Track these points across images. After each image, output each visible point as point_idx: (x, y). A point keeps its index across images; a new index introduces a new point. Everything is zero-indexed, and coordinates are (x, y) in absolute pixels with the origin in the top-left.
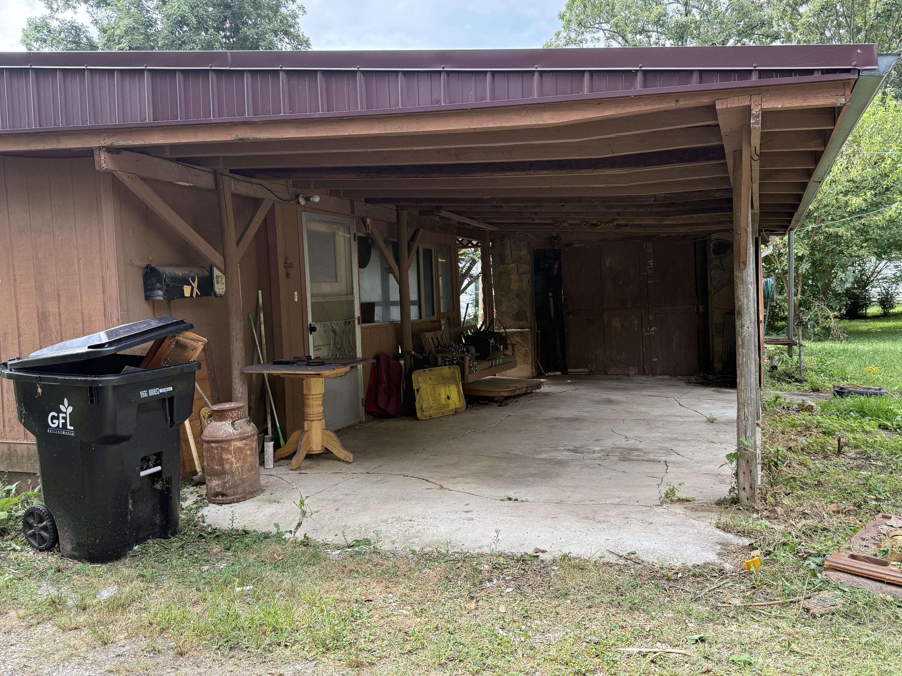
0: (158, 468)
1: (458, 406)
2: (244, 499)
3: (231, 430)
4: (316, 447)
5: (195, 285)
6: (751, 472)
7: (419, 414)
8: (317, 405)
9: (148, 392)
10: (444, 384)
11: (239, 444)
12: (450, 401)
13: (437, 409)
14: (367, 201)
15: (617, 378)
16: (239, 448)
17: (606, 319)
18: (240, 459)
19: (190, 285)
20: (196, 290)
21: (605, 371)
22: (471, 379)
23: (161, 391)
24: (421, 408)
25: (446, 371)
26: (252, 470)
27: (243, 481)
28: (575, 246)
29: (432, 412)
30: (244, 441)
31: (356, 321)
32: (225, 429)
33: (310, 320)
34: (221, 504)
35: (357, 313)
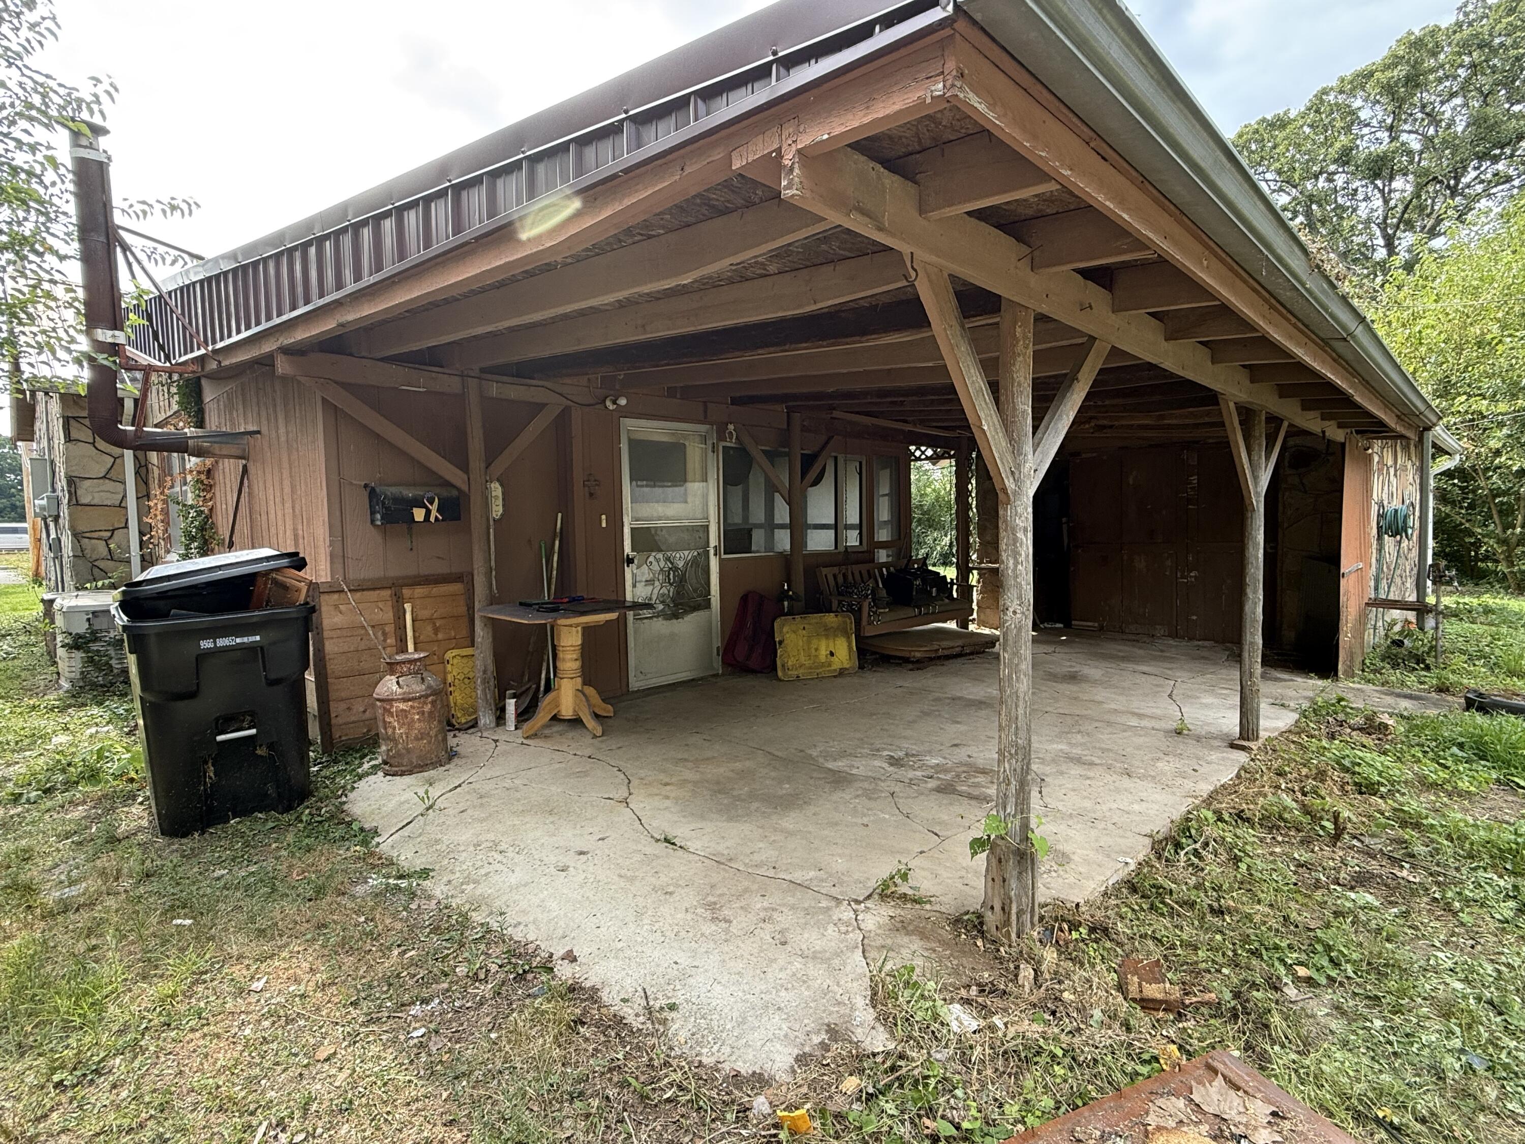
0: (253, 731)
1: (846, 665)
2: (411, 773)
3: (395, 687)
4: (567, 712)
5: (434, 508)
6: (1004, 881)
7: (780, 674)
8: (572, 660)
9: (215, 642)
10: (827, 637)
11: (402, 706)
12: (834, 659)
13: (810, 668)
14: (735, 401)
15: (1135, 640)
16: (402, 710)
17: (1125, 557)
18: (404, 724)
19: (425, 507)
20: (434, 513)
21: (1121, 627)
22: (869, 632)
23: (238, 640)
24: (783, 666)
25: (831, 619)
26: (422, 739)
27: (408, 751)
28: (1084, 456)
29: (801, 672)
30: (410, 703)
31: (712, 552)
32: (389, 685)
33: (628, 549)
34: (386, 774)
35: (713, 542)
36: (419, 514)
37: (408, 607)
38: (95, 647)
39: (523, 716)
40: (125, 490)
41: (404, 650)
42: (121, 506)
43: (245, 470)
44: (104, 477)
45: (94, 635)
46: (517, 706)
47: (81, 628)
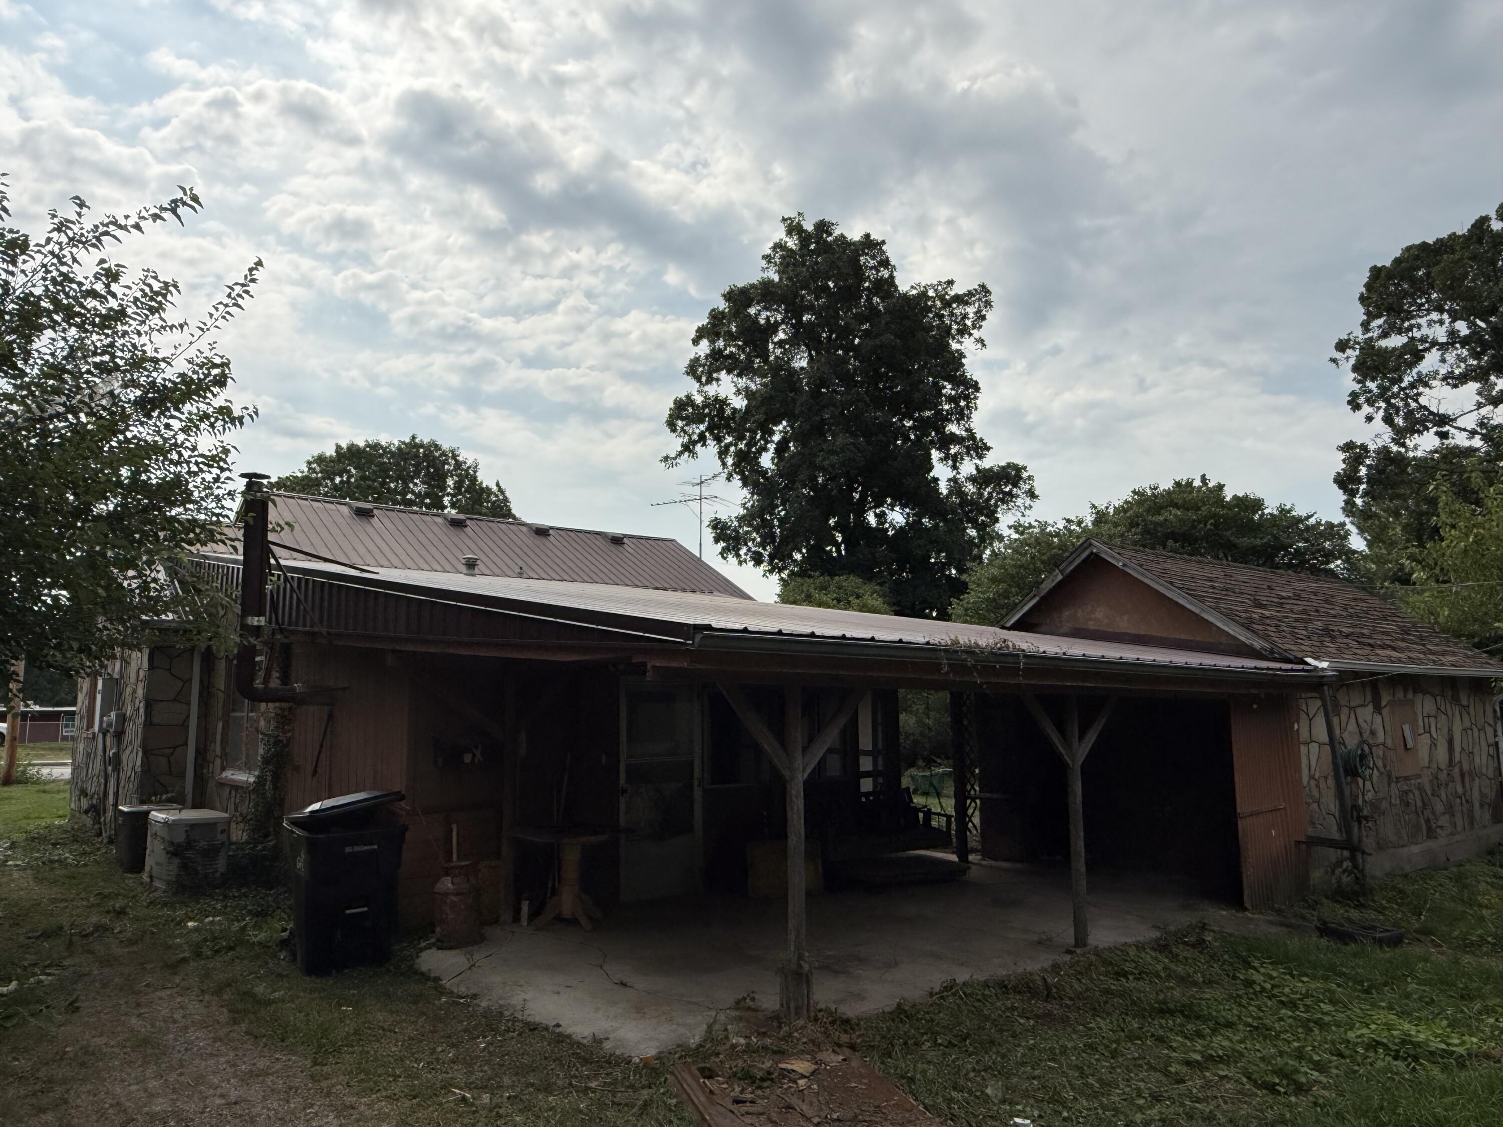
0: (365, 909)
3: (450, 885)
4: (567, 912)
5: (478, 753)
8: (572, 871)
9: (353, 849)
11: (454, 899)
16: (454, 902)
18: (454, 911)
19: (472, 752)
20: (478, 757)
23: (366, 848)
24: (752, 887)
26: (465, 923)
27: (455, 932)
30: (459, 897)
31: (696, 783)
32: (447, 884)
33: (622, 781)
34: (439, 949)
35: (697, 773)
36: (468, 758)
37: (454, 827)
38: (189, 854)
39: (534, 915)
40: (189, 710)
41: (450, 860)
42: (185, 725)
43: (331, 716)
44: (175, 700)
45: (189, 844)
46: (529, 905)
47: (180, 838)
